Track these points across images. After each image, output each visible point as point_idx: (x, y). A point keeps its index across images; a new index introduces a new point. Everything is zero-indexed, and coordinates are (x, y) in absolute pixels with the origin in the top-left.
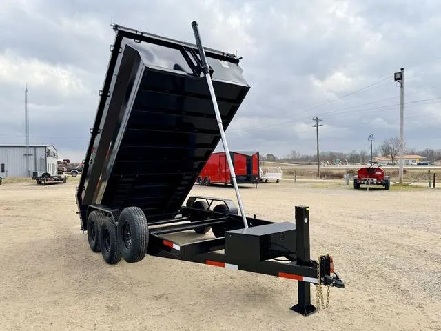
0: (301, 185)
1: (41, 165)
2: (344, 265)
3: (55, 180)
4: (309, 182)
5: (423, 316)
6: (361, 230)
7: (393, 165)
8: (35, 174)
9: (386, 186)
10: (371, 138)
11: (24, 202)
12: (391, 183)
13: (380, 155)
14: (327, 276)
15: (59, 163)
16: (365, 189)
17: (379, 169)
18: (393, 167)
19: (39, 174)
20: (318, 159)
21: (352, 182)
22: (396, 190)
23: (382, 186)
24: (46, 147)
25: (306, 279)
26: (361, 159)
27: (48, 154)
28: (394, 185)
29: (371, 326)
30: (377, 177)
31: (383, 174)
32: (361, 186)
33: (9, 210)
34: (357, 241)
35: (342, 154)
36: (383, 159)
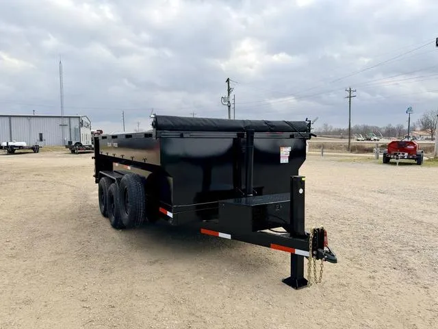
0: (327, 158)
1: (75, 135)
2: (351, 241)
3: (87, 149)
4: (335, 156)
5: (426, 297)
6: (379, 205)
7: (432, 139)
8: (70, 143)
9: (419, 161)
10: (409, 110)
11: (54, 169)
12: (425, 158)
13: (419, 129)
14: (320, 250)
15: (92, 133)
16: (395, 164)
17: (411, 143)
18: (432, 142)
19: (73, 144)
20: (350, 133)
21: (381, 156)
22: (429, 166)
23: (413, 161)
24: (79, 117)
25: (298, 252)
26: (398, 134)
27: (81, 124)
28: (427, 161)
29: (364, 304)
30: (409, 151)
31: (415, 148)
32: (391, 161)
33: (39, 175)
34: (372, 216)
35: (377, 127)
36: (421, 133)
